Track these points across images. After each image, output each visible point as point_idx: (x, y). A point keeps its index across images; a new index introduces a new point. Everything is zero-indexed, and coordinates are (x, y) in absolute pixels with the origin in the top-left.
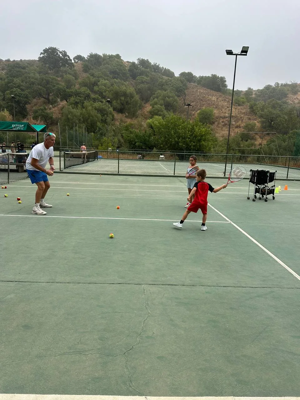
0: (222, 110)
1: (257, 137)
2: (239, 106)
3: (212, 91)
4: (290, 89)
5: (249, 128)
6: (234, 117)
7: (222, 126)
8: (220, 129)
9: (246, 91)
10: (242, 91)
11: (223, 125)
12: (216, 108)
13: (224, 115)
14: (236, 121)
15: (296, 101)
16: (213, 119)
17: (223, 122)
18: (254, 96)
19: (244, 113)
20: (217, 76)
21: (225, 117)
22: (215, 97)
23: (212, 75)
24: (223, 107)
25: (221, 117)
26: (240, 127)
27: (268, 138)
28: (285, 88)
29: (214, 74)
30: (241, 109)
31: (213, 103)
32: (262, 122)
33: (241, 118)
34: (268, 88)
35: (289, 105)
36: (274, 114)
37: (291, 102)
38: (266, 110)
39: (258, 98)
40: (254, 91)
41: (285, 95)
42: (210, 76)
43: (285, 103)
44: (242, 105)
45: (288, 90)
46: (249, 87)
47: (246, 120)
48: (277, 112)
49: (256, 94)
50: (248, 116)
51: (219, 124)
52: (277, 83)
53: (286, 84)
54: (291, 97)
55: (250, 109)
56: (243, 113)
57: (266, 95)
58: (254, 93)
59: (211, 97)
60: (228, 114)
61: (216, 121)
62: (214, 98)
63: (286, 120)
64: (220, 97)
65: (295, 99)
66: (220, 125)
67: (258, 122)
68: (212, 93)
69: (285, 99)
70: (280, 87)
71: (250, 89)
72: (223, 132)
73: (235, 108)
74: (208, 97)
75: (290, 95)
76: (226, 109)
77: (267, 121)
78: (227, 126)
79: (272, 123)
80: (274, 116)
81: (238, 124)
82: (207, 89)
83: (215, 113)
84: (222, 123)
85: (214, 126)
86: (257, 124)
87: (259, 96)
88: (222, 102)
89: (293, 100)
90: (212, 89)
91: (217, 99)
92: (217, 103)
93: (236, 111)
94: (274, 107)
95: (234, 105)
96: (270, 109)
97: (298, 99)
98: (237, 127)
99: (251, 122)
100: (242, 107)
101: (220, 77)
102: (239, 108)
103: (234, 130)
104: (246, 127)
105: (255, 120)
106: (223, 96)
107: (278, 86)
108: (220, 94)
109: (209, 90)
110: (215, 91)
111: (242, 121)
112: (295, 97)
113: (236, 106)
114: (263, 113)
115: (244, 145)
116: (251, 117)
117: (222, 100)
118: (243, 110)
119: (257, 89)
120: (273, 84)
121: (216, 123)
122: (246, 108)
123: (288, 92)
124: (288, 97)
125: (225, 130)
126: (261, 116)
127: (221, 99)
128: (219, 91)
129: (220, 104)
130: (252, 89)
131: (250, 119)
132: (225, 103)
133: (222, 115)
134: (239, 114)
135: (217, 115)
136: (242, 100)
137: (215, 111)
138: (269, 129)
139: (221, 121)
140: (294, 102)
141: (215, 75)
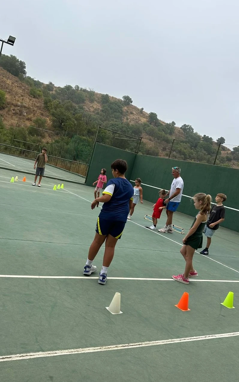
0: (15, 97)
1: (46, 135)
2: (34, 98)
3: (8, 73)
4: (88, 96)
5: (40, 124)
6: (27, 108)
7: (12, 114)
8: (10, 116)
9: (47, 85)
10: (43, 83)
11: (14, 113)
12: (9, 92)
13: (16, 102)
14: (28, 113)
15: (92, 110)
16: (4, 104)
17: (14, 110)
18: (54, 92)
19: (38, 107)
20: (17, 59)
21: (16, 106)
22: (11, 80)
23: (11, 55)
24: (17, 94)
25: (12, 104)
26: (31, 120)
27: (57, 138)
28: (84, 94)
29: (14, 55)
30: (36, 101)
31: (7, 87)
32: (54, 121)
33: (34, 111)
34: (68, 88)
35: (85, 111)
36: (65, 115)
37: (87, 109)
38: (58, 110)
39: (58, 96)
40: (56, 87)
41: (83, 101)
42: (9, 56)
43: (82, 108)
44: (37, 98)
45: (86, 97)
46: (51, 81)
47: (39, 115)
48: (69, 114)
49: (56, 91)
50: (42, 111)
51: (9, 110)
52: (78, 86)
53: (86, 90)
54: (88, 104)
55: (44, 104)
56: (36, 107)
57: (65, 94)
58: (55, 89)
59: (5, 79)
60: (21, 103)
61: (7, 107)
62: (9, 82)
63: (75, 124)
64: (16, 82)
65: (91, 107)
66: (10, 113)
67: (50, 120)
68: (8, 75)
69: (82, 105)
70: (79, 91)
71: (51, 83)
72: (13, 121)
73: (30, 99)
74: (2, 79)
75: (87, 102)
76: (20, 97)
77: (58, 121)
78: (17, 115)
79: (63, 124)
80: (65, 118)
81: (29, 116)
82: (3, 70)
83: (6, 98)
84: (12, 111)
85: (4, 112)
86: (49, 121)
87: (59, 94)
88: (17, 88)
89: (89, 108)
90: (9, 71)
91: (12, 83)
92: (11, 88)
93: (30, 102)
94: (68, 109)
95: (29, 96)
96: (63, 110)
97: (93, 108)
98: (29, 119)
99: (43, 118)
100: (36, 100)
101: (19, 60)
102: (34, 100)
103: (24, 122)
104: (37, 121)
105: (47, 116)
106: (20, 82)
107: (78, 90)
108: (17, 78)
109: (5, 71)
110: (12, 74)
111: (34, 114)
112: (91, 105)
113: (31, 97)
114: (55, 111)
115: (30, 139)
116: (44, 113)
117: (18, 87)
118: (38, 103)
119: (58, 86)
120: (73, 86)
121: (6, 109)
122: (41, 102)
123: (86, 98)
124: (85, 103)
125: (15, 119)
126: (53, 115)
127: (16, 85)
128: (17, 76)
129: (14, 89)
130: (54, 85)
131: (42, 114)
132: (20, 91)
133: (14, 102)
134: (32, 106)
135: (8, 100)
136: (38, 92)
137: (7, 96)
138: (59, 129)
139: (12, 108)
140: (90, 110)
141: (14, 57)
